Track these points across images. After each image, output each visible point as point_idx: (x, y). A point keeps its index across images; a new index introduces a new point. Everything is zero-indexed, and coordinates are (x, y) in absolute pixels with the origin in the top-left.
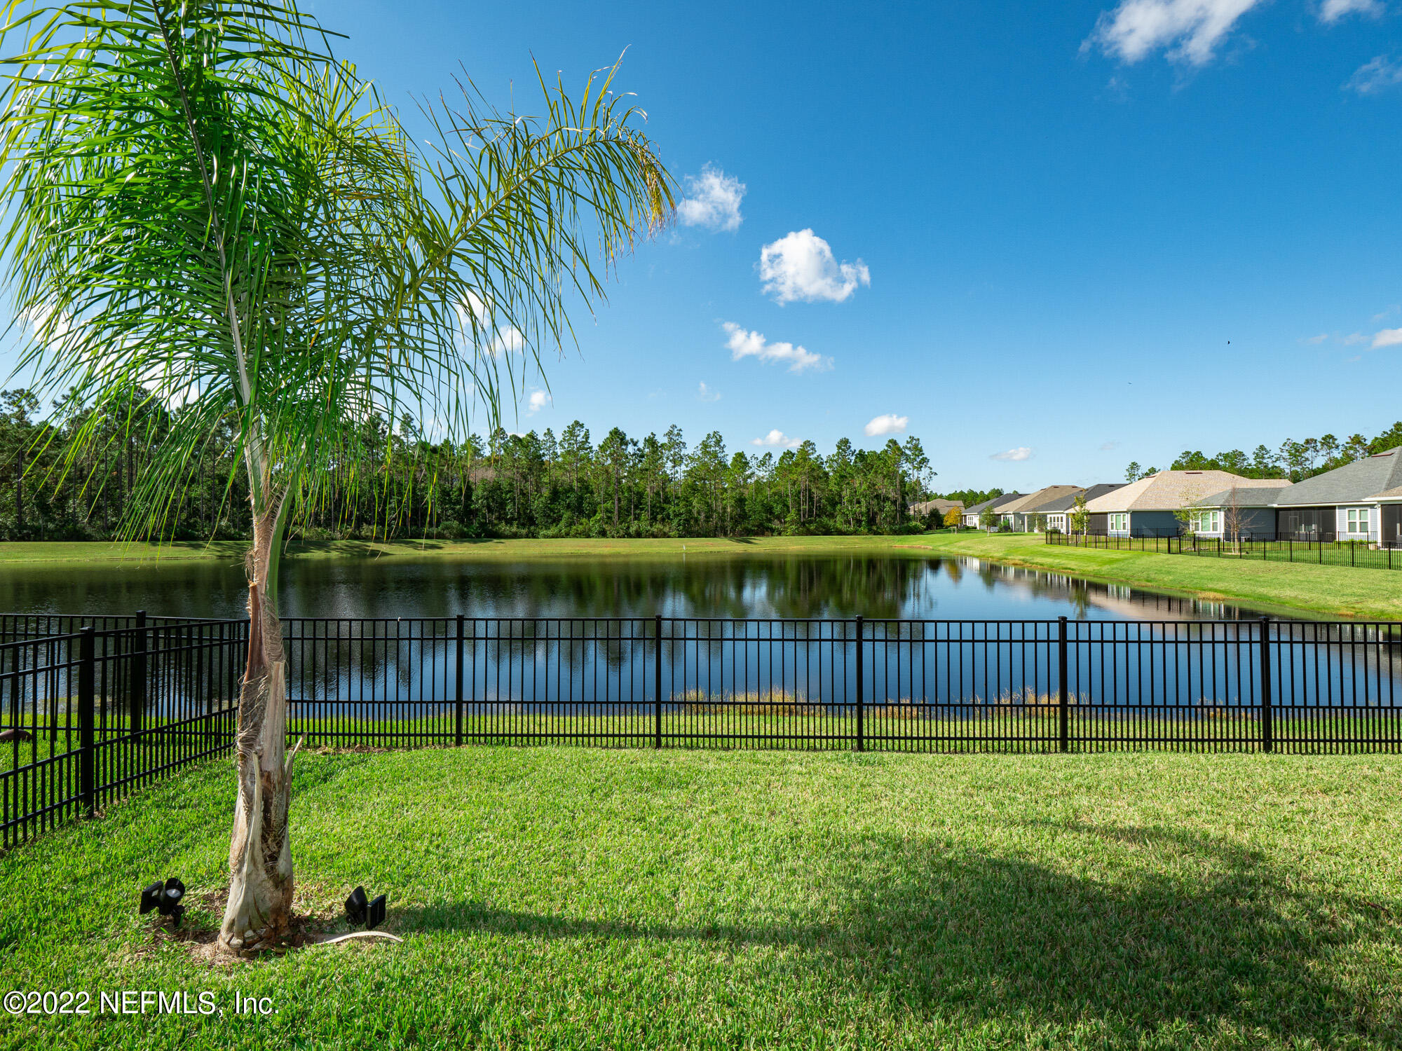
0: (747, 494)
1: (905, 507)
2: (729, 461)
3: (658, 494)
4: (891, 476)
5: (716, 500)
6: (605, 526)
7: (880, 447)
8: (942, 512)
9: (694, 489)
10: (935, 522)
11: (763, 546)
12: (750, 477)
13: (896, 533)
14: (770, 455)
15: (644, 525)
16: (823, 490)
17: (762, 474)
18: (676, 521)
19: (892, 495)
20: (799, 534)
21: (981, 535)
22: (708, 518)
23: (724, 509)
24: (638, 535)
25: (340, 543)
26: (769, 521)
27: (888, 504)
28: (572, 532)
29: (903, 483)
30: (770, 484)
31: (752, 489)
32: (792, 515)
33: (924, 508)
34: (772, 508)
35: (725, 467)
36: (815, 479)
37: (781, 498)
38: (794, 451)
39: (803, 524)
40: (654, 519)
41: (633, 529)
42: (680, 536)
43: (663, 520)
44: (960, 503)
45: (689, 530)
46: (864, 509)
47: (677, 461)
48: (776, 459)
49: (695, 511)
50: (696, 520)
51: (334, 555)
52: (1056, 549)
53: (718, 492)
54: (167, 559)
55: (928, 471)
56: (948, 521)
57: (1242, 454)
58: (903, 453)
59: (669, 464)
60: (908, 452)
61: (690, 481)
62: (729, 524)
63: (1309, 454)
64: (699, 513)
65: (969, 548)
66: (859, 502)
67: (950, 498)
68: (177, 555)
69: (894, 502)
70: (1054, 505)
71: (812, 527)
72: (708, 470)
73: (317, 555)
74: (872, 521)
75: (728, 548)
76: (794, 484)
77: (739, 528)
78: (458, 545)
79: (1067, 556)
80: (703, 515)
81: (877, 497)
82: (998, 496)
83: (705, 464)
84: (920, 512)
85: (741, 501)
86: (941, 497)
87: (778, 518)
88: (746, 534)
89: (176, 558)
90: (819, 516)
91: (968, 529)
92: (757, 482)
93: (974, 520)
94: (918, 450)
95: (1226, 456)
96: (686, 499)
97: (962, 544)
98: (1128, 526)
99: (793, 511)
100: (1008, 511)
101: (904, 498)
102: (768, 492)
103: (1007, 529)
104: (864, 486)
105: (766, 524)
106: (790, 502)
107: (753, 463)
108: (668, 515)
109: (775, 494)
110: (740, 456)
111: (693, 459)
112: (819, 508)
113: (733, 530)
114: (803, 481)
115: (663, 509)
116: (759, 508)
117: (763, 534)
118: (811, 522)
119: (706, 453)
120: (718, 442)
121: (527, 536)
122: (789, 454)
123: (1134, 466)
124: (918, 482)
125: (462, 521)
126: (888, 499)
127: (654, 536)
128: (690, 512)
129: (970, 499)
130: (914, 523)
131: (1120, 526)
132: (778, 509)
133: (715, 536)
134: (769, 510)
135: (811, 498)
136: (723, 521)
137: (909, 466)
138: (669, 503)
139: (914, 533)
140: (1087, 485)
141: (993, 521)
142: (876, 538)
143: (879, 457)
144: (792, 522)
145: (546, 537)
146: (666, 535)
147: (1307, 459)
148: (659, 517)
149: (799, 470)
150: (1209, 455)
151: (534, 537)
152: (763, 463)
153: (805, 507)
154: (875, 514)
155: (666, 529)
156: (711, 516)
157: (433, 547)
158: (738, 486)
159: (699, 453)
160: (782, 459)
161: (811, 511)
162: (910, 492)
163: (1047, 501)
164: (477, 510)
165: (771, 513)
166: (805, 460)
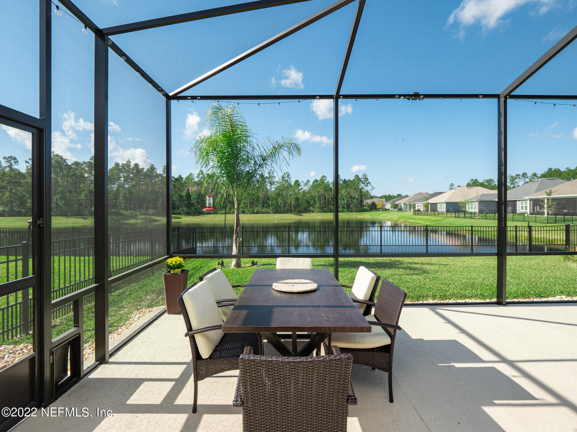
0: (299, 196)
1: (362, 202)
2: (293, 184)
3: (265, 196)
4: (357, 189)
5: (288, 199)
6: (244, 209)
7: (352, 178)
8: (377, 203)
9: (279, 195)
10: (373, 207)
11: (306, 217)
12: (301, 190)
13: (358, 211)
14: (309, 181)
15: (259, 208)
16: (330, 195)
17: (306, 188)
18: (272, 207)
19: (357, 197)
20: (320, 212)
21: (391, 212)
22: (284, 206)
23: (291, 202)
24: (258, 213)
25: (140, 217)
26: (309, 207)
27: (355, 200)
28: (232, 212)
29: (361, 192)
30: (309, 192)
31: (302, 195)
32: (318, 205)
33: (369, 201)
34: (310, 202)
35: (291, 186)
36: (327, 190)
37: (313, 198)
38: (318, 179)
39: (322, 208)
40: (263, 207)
41: (255, 210)
42: (274, 213)
43: (267, 207)
44: (384, 200)
45: (277, 211)
46: (346, 202)
47: (271, 184)
48: (311, 183)
49: (279, 203)
50: (280, 207)
51: (139, 221)
52: (417, 217)
53: (288, 196)
54: (74, 223)
55: (371, 187)
56: (378, 207)
57: (493, 180)
58: (361, 180)
59: (269, 185)
60: (363, 180)
61: (277, 191)
62: (293, 209)
63: (517, 180)
64: (281, 204)
65: (385, 217)
66: (344, 199)
67: (381, 198)
68: (77, 221)
69: (357, 200)
70: (418, 200)
71: (326, 209)
72: (284, 187)
73: (133, 221)
74: (349, 207)
75: (293, 218)
76: (318, 192)
77: (297, 210)
78: (187, 217)
79: (420, 219)
80: (283, 205)
81: (351, 197)
82: (400, 197)
83: (283, 184)
84: (368, 203)
85: (297, 199)
86: (377, 197)
87: (312, 206)
88: (300, 212)
89: (77, 223)
90: (328, 205)
91: (386, 210)
92: (303, 191)
93: (388, 206)
94: (366, 179)
95: (487, 181)
96: (276, 199)
97: (383, 215)
98: (445, 208)
99: (318, 203)
100: (401, 202)
101: (362, 198)
102: (308, 196)
103: (401, 210)
104: (346, 193)
105: (307, 208)
106: (317, 200)
107: (302, 184)
108: (269, 204)
109: (311, 196)
110: (297, 182)
111: (278, 183)
112: (328, 202)
113: (294, 211)
114: (322, 191)
115: (267, 203)
116: (304, 202)
117: (306, 212)
118: (325, 207)
119: (283, 180)
120: (288, 176)
121: (213, 214)
122: (316, 181)
123: (452, 185)
124: (367, 191)
125: (187, 208)
126: (355, 198)
127: (264, 213)
128: (277, 204)
129: (388, 198)
130: (365, 208)
131: (442, 208)
132: (312, 202)
133: (287, 213)
134: (309, 203)
135: (325, 198)
136: (291, 207)
137: (363, 185)
138: (269, 200)
139: (365, 211)
140: (431, 192)
141: (395, 206)
142: (350, 213)
143: (352, 182)
144: (318, 207)
145: (221, 214)
146: (268, 213)
147: (516, 182)
148: (265, 206)
149: (320, 187)
150: (481, 180)
151: (216, 214)
152: (306, 184)
153: (322, 201)
154: (350, 204)
155: (268, 211)
156: (286, 205)
157: (178, 218)
158: (296, 193)
159: (281, 180)
160: (314, 182)
161: (325, 203)
162: (364, 195)
163: (417, 198)
164: (194, 203)
165: (309, 204)
166: (323, 183)
